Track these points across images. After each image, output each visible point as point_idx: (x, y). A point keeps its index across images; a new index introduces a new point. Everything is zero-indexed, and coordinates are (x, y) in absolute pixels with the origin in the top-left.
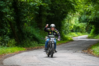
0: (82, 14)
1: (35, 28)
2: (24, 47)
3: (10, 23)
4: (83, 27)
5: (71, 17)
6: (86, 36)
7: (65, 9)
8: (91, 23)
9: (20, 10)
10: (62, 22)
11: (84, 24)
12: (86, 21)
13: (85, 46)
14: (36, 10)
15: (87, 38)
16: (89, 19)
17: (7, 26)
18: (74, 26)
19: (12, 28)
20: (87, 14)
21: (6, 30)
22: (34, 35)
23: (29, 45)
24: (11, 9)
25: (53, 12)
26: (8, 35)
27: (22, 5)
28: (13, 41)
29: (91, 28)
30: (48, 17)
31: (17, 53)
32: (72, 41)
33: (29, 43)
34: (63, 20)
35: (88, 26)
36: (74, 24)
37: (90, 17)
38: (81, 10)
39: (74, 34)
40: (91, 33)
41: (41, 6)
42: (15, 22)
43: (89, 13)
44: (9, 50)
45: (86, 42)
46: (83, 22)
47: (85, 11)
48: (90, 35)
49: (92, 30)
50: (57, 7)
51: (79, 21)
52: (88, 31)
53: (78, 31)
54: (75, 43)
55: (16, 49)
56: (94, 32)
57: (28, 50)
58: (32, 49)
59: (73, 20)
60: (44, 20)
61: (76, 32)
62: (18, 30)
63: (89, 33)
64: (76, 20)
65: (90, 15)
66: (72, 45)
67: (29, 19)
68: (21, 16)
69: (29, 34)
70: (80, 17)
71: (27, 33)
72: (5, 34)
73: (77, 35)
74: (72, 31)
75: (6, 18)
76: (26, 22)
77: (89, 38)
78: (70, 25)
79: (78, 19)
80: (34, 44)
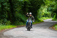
0: (49, 6)
1: (22, 14)
2: (15, 25)
3: (8, 11)
4: (50, 14)
5: (42, 8)
6: (52, 19)
7: (39, 4)
8: (54, 11)
9: (13, 4)
10: (38, 11)
11: (50, 12)
12: (51, 10)
13: (51, 25)
14: (22, 4)
15: (52, 20)
16: (53, 10)
17: (6, 13)
18: (44, 13)
19: (9, 15)
20: (52, 6)
21: (5, 16)
22: (21, 18)
23: (18, 24)
24: (8, 4)
25: (32, 5)
26: (6, 18)
27: (15, 1)
28: (9, 22)
29: (54, 15)
30: (29, 8)
31: (11, 29)
32: (43, 22)
33: (18, 23)
34: (38, 10)
35: (52, 13)
36: (44, 12)
37: (54, 8)
38: (49, 4)
39: (44, 18)
40: (54, 18)
41: (25, 2)
42: (10, 11)
43: (53, 6)
44: (7, 27)
45: (51, 23)
46: (50, 11)
47: (51, 5)
48: (53, 19)
49: (55, 16)
50: (34, 3)
51: (47, 10)
52: (52, 16)
53: (47, 16)
54: (45, 23)
55: (11, 26)
56: (56, 17)
57: (18, 27)
58: (20, 27)
59: (44, 10)
60: (27, 10)
61: (45, 17)
62: (12, 16)
63: (53, 17)
64: (45, 10)
65: (54, 7)
66: (43, 24)
67: (18, 9)
68: (14, 7)
69: (18, 18)
70: (48, 8)
71: (17, 17)
72: (5, 18)
73: (46, 19)
74: (43, 16)
75: (5, 8)
76: (16, 11)
77: (53, 20)
78: (42, 13)
79: (46, 9)
80: (21, 24)
